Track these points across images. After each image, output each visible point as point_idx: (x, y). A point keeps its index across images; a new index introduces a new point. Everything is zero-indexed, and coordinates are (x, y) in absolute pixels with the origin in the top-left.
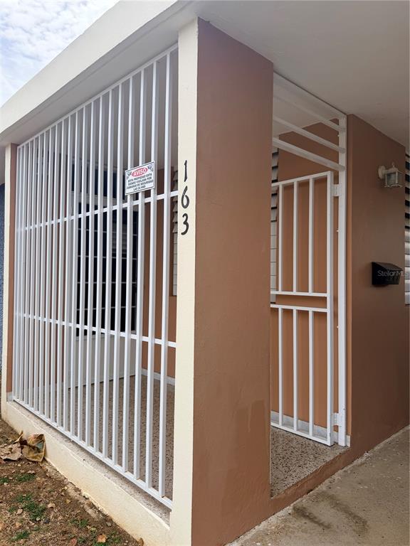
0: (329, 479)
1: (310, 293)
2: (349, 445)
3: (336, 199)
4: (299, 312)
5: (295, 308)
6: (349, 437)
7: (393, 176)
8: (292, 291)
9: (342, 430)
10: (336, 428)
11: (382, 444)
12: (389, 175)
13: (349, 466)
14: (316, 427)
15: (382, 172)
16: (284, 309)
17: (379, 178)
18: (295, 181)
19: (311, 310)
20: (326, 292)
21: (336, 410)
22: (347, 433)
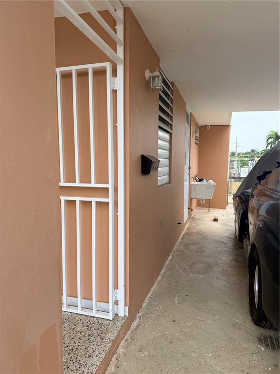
0: (116, 355)
1: (93, 184)
2: (127, 314)
3: (115, 92)
4: (82, 202)
5: (78, 199)
6: (127, 308)
7: (156, 79)
8: (75, 182)
9: (122, 303)
10: (116, 303)
11: (146, 300)
12: (154, 78)
13: (128, 333)
14: (98, 303)
15: (148, 74)
16: (66, 200)
17: (145, 79)
18: (74, 69)
19: (94, 200)
20: (108, 183)
21: (116, 287)
22: (125, 305)
